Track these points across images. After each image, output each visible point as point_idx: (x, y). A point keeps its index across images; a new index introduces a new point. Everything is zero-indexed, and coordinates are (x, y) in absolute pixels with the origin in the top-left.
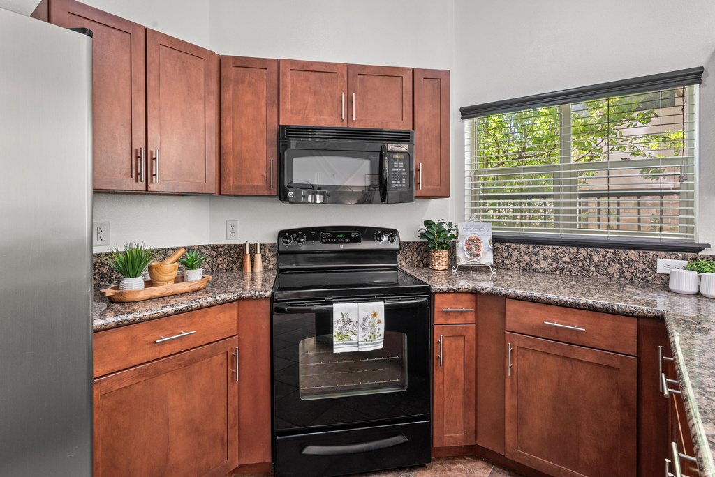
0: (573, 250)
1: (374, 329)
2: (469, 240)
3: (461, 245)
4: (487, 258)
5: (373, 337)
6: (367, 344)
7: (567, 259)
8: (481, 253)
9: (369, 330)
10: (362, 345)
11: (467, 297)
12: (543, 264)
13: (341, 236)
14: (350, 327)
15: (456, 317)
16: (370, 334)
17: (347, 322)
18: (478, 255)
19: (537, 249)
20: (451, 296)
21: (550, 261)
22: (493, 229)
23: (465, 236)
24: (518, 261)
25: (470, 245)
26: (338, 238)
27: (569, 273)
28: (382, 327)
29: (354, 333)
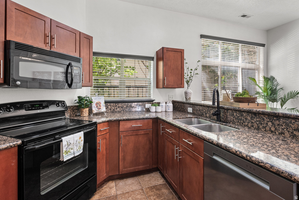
0: (127, 104)
1: (80, 144)
2: (97, 103)
3: (94, 105)
4: (103, 109)
5: (80, 148)
6: (78, 152)
7: (125, 107)
8: (101, 108)
9: (78, 145)
10: (76, 153)
11: (106, 124)
12: (118, 109)
13: (37, 106)
14: (70, 147)
15: (103, 132)
16: (79, 147)
17: (69, 144)
18: (100, 108)
19: (116, 105)
20: (102, 124)
21: (120, 108)
22: (104, 99)
23: (95, 102)
24: (110, 109)
25: (97, 105)
26: (35, 107)
27: (125, 111)
28: (83, 142)
29: (72, 149)
